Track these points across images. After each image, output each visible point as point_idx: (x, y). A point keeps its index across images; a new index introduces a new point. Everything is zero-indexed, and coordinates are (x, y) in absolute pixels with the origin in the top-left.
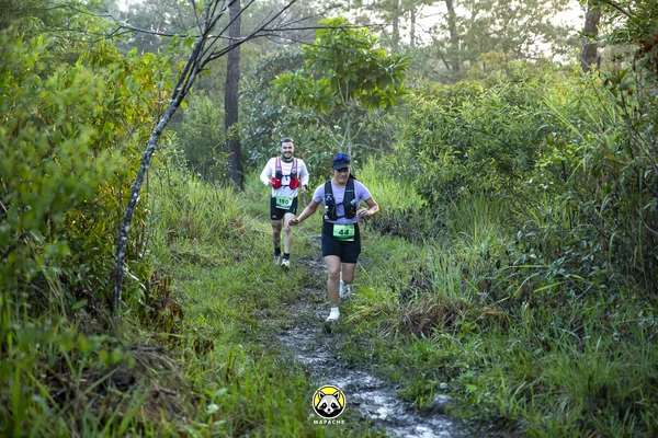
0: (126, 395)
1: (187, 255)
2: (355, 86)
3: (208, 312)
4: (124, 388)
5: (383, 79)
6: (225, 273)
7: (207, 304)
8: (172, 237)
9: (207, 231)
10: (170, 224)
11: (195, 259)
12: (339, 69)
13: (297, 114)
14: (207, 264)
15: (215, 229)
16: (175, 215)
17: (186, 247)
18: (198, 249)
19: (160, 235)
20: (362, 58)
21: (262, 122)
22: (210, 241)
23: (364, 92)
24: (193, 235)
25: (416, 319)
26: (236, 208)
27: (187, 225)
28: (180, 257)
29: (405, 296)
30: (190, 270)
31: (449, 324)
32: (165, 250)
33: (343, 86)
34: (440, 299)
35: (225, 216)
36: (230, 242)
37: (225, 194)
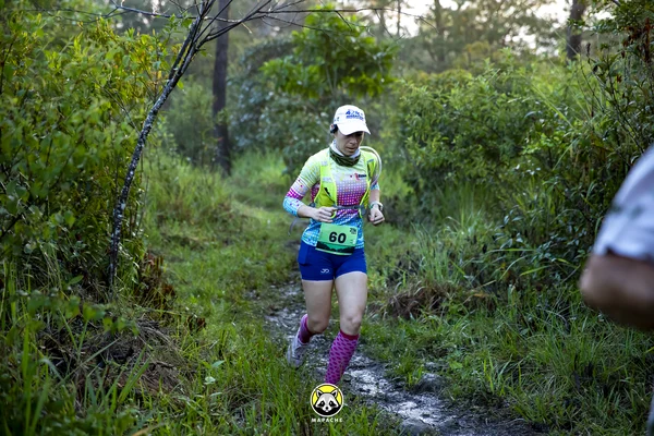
0: (124, 368)
1: (176, 238)
2: (343, 73)
3: (198, 293)
4: (123, 360)
5: (371, 67)
6: (214, 256)
7: (196, 284)
8: (161, 220)
9: (196, 215)
10: (160, 207)
11: (184, 242)
12: (328, 57)
13: (284, 101)
14: (195, 247)
15: (204, 213)
16: (165, 198)
17: (175, 230)
18: (188, 232)
19: (149, 217)
20: (350, 45)
21: (250, 109)
22: (200, 224)
23: (352, 80)
24: (183, 218)
25: (403, 301)
26: (224, 192)
27: (176, 208)
28: (170, 239)
29: (393, 279)
30: (180, 252)
31: (436, 306)
32: (155, 232)
33: (331, 74)
34: (428, 282)
35: (214, 200)
36: (219, 226)
37: (213, 178)
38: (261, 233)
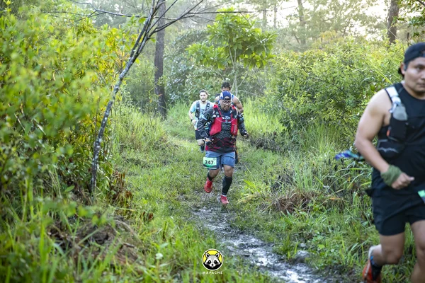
0: (103, 247)
1: (132, 160)
2: (240, 52)
3: (147, 197)
4: (101, 242)
5: (259, 48)
6: (157, 172)
7: (147, 191)
8: (122, 148)
9: (145, 145)
10: (121, 140)
11: (137, 163)
12: (230, 41)
13: (201, 70)
14: (145, 166)
15: (150, 144)
16: (124, 134)
17: (132, 155)
18: (139, 156)
19: (115, 147)
20: (245, 34)
21: (179, 76)
22: (147, 151)
23: (246, 56)
24: (136, 147)
25: (282, 202)
26: (162, 130)
27: (132, 140)
28: (128, 161)
29: (275, 187)
30: (135, 169)
31: (304, 206)
32: (119, 156)
33: (233, 52)
34: (299, 190)
35: (156, 135)
36: (159, 152)
37: (156, 121)
38: (187, 157)
